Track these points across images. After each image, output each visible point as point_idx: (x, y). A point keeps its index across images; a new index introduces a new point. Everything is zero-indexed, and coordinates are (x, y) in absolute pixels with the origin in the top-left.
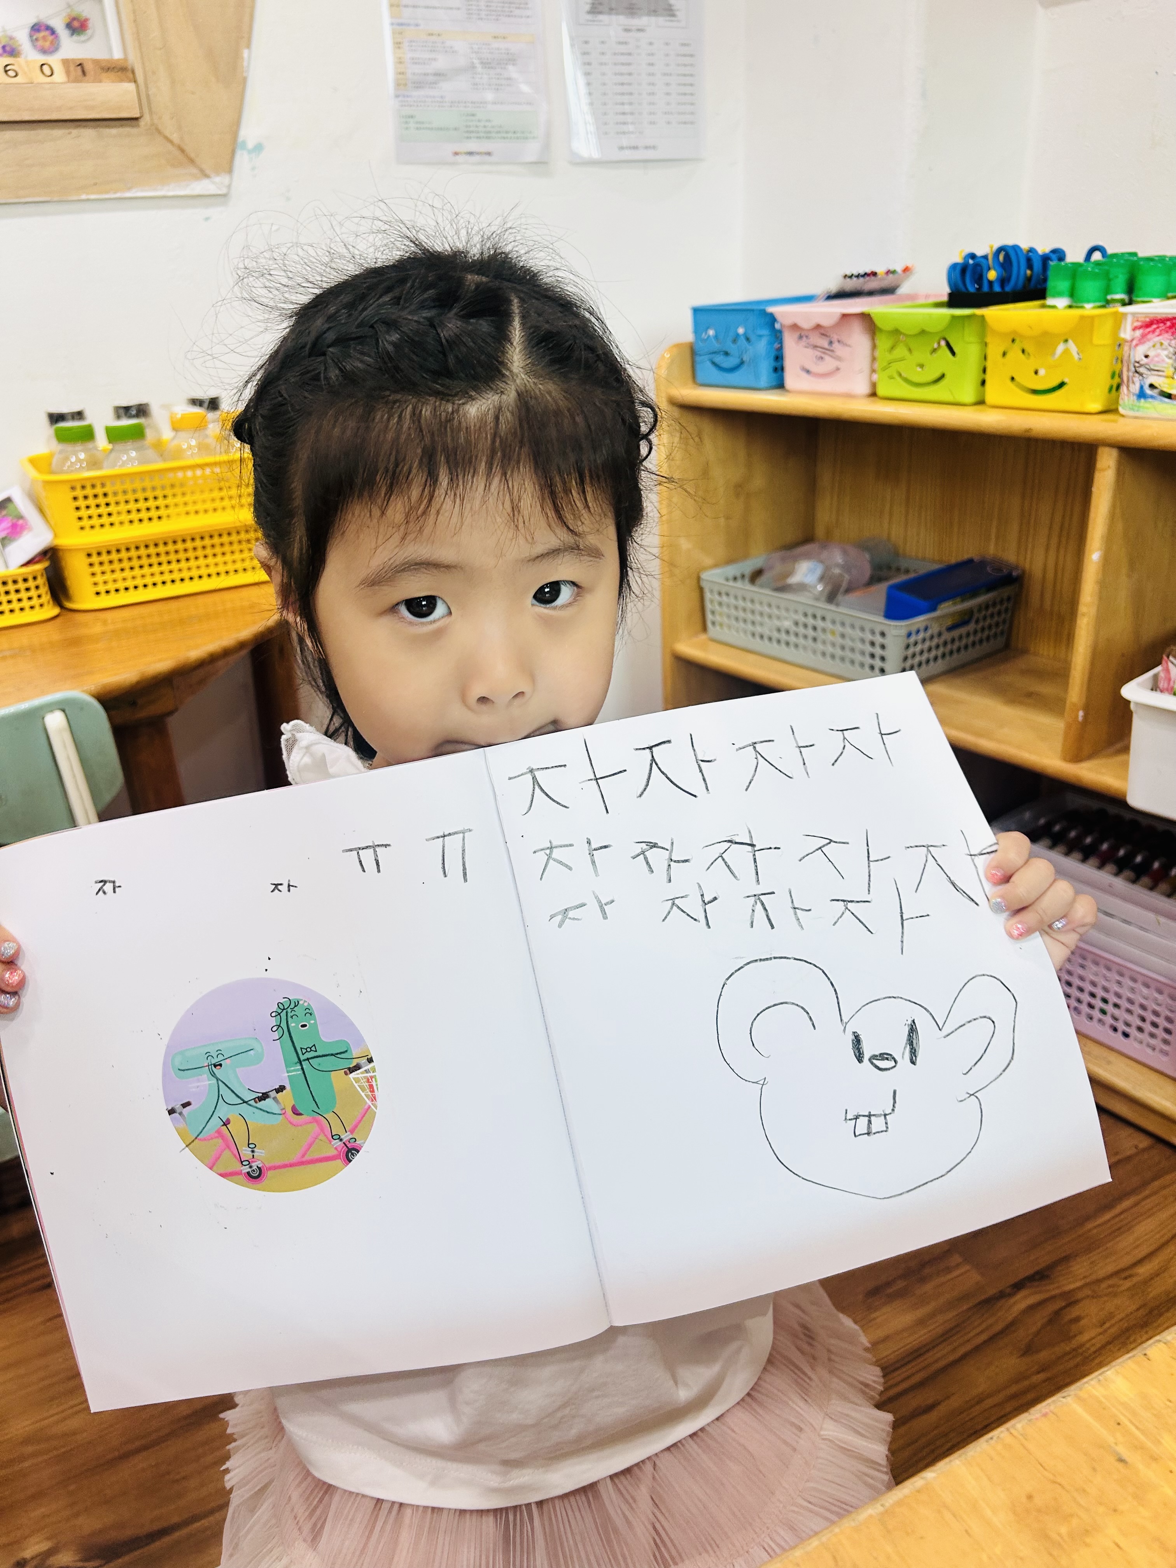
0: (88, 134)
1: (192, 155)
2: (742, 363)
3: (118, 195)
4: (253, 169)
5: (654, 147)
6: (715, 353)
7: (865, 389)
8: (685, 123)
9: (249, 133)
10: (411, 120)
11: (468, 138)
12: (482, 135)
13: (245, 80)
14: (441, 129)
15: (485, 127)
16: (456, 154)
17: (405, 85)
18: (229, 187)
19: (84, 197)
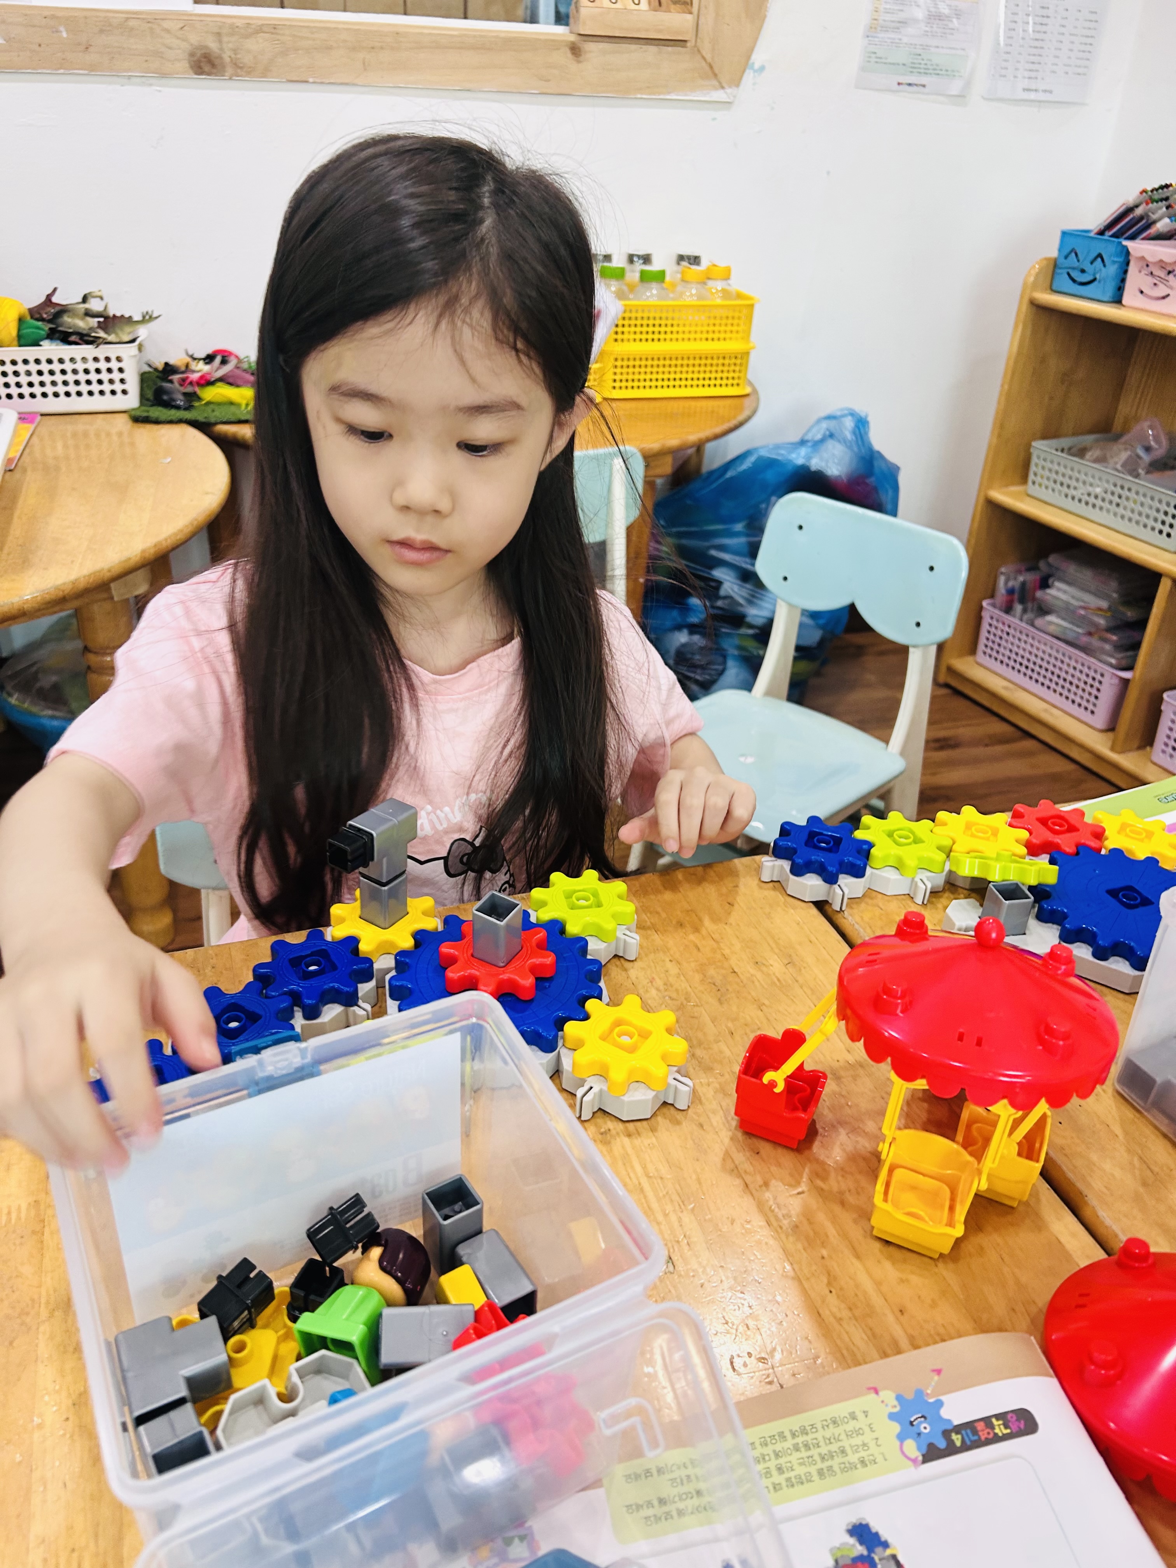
0: (652, 49)
1: (716, 71)
2: (1094, 280)
3: (662, 97)
4: (754, 84)
5: (1051, 92)
6: (1073, 269)
8: (1079, 74)
9: (757, 58)
10: (873, 56)
11: (911, 72)
12: (922, 71)
13: (765, 16)
14: (894, 64)
15: (926, 64)
16: (899, 84)
17: (875, 28)
18: (735, 97)
19: (639, 96)
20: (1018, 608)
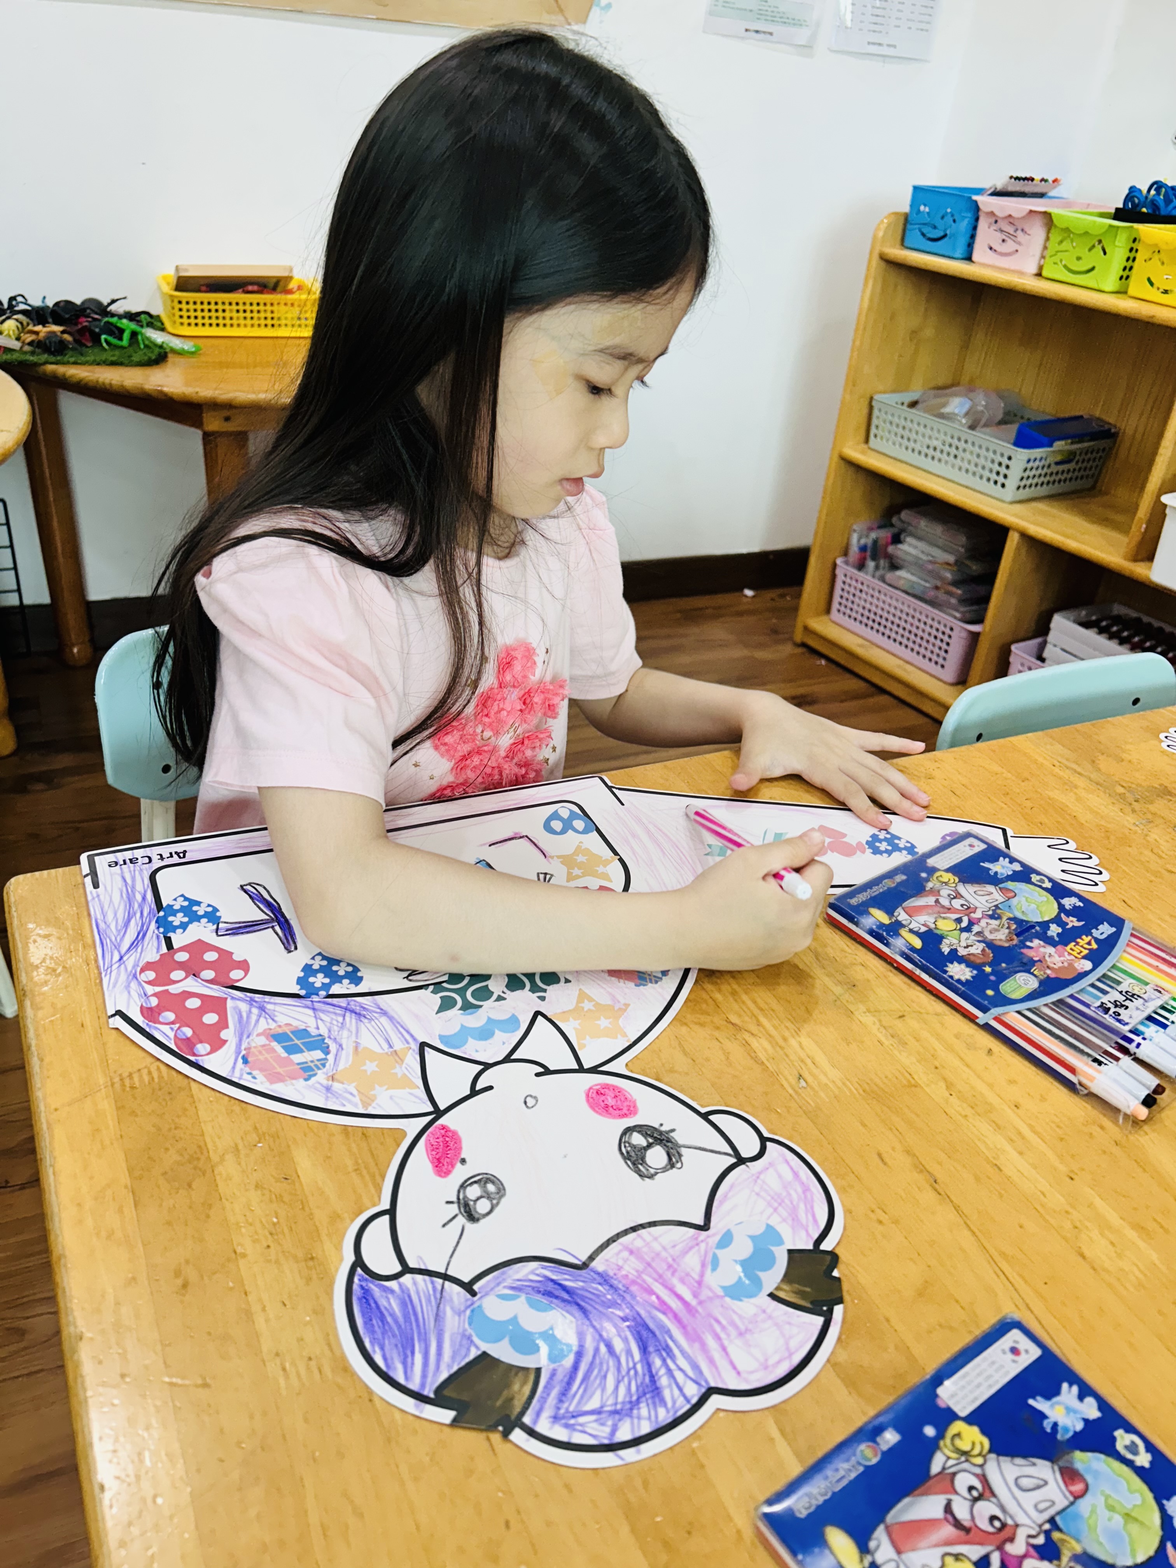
2: (945, 236)
5: (894, 47)
6: (924, 224)
7: (1034, 270)
8: (921, 30)
11: (758, 18)
12: (770, 18)
14: (742, 9)
15: (772, 11)
16: (747, 30)
20: (871, 564)
